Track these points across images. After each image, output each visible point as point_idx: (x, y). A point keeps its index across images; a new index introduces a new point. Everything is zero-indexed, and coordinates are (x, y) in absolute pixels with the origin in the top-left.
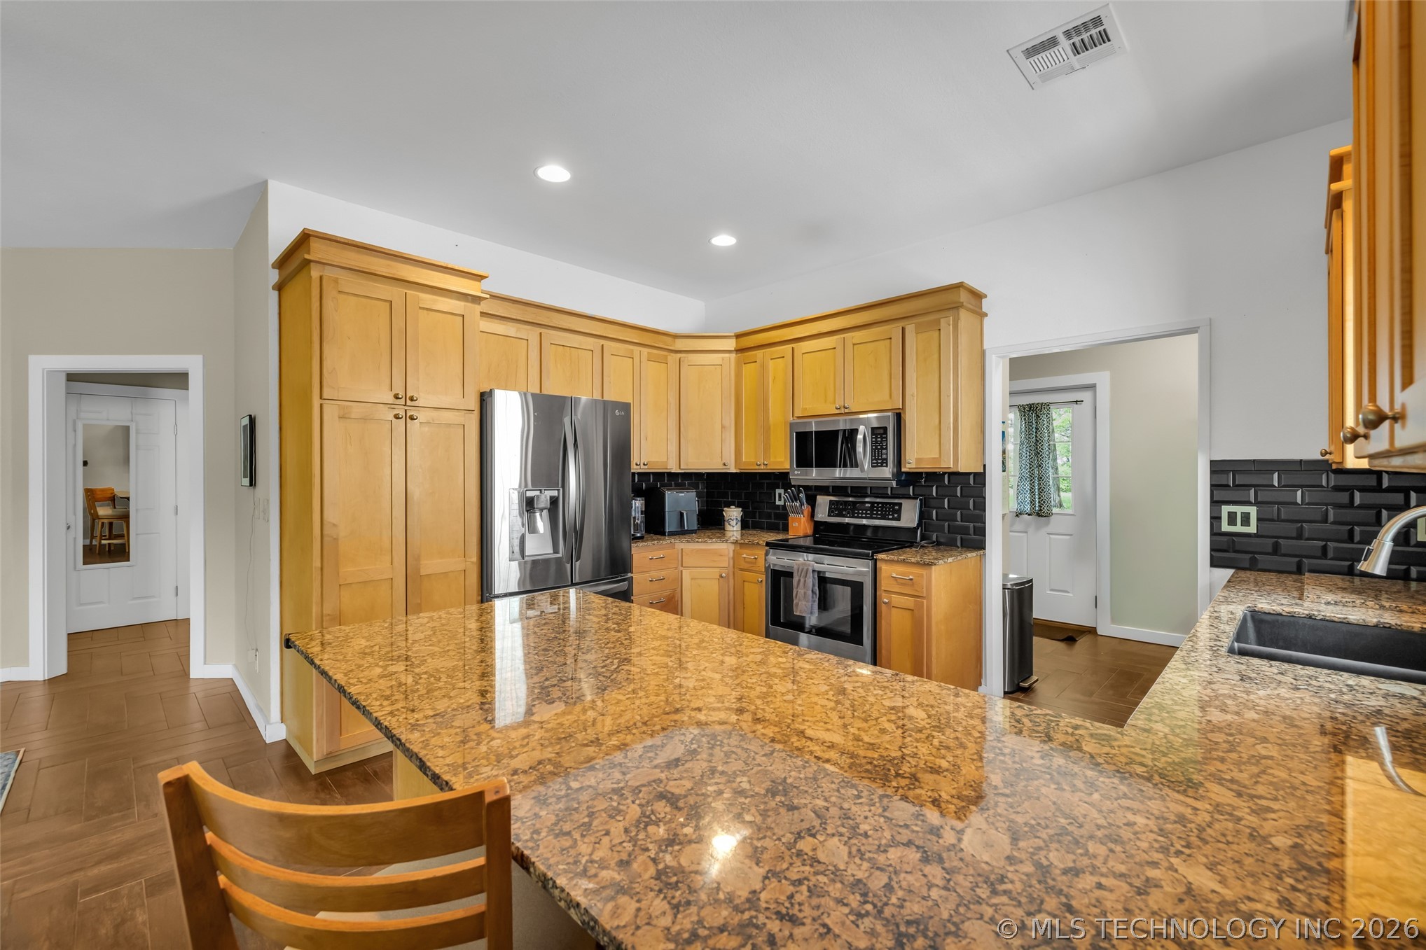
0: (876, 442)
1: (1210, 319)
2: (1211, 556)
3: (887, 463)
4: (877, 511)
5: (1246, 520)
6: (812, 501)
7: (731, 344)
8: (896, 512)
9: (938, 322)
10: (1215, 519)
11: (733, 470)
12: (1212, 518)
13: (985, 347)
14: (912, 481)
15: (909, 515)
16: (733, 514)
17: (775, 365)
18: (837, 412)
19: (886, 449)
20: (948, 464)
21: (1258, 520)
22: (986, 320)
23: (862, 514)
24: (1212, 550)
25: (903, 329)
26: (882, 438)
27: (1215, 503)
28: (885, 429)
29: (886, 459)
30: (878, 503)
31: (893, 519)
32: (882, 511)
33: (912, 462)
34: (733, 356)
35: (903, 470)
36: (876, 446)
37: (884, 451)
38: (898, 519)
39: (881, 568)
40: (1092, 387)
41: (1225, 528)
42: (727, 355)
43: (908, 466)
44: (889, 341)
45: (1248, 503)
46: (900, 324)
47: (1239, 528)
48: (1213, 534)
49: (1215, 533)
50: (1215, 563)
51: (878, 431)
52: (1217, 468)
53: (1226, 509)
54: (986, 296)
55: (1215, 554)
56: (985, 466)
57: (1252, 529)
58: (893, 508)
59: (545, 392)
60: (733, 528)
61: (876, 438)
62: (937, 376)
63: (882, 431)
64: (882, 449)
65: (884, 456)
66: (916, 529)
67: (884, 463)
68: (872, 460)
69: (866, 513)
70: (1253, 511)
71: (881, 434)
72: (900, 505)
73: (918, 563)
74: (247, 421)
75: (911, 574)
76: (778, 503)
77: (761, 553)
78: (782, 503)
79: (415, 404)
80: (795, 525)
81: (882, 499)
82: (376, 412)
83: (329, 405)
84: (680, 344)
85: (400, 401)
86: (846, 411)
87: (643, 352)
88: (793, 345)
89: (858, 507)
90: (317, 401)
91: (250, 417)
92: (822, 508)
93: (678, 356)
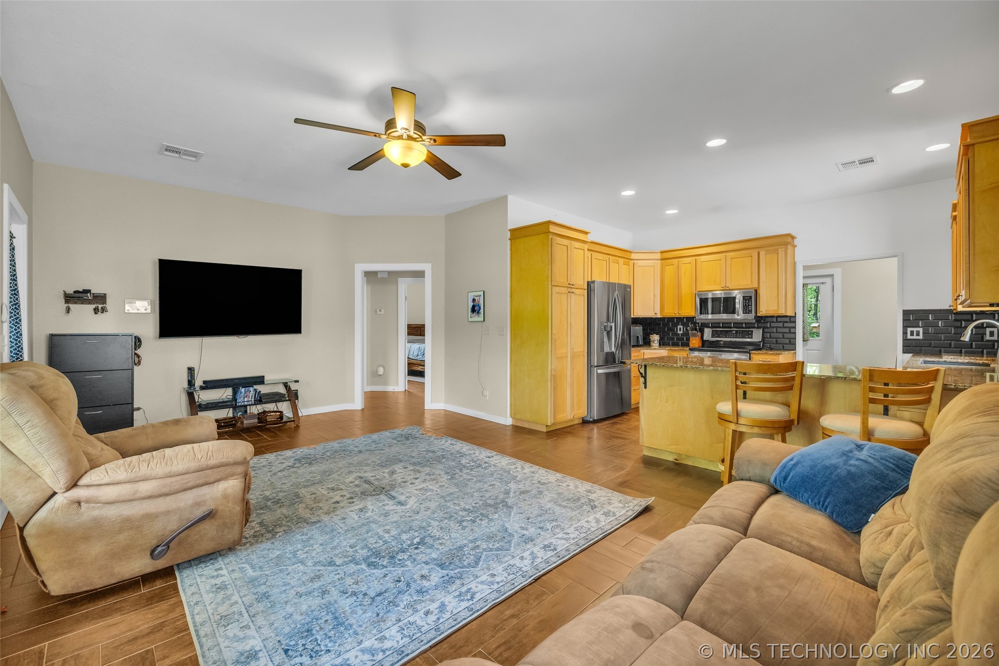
0: (746, 303)
1: (903, 253)
2: (903, 349)
3: (751, 312)
4: (740, 334)
5: (918, 334)
6: (702, 332)
7: (658, 256)
8: (750, 334)
9: (777, 250)
10: (905, 333)
11: (659, 316)
12: (903, 333)
13: (795, 261)
14: (761, 321)
15: (757, 336)
16: (655, 338)
17: (686, 266)
18: (724, 289)
19: (751, 305)
20: (782, 312)
21: (923, 333)
22: (796, 248)
23: (731, 336)
24: (903, 346)
25: (759, 253)
26: (749, 301)
27: (905, 327)
28: (751, 297)
29: (751, 310)
30: (740, 330)
31: (749, 338)
32: (742, 334)
33: (763, 310)
34: (660, 261)
35: (758, 315)
36: (746, 305)
37: (750, 307)
38: (752, 338)
39: (753, 357)
40: (832, 276)
41: (909, 337)
42: (656, 261)
43: (761, 313)
44: (751, 257)
45: (918, 327)
46: (757, 250)
47: (915, 337)
48: (904, 340)
49: (905, 340)
50: (904, 352)
51: (746, 298)
52: (906, 313)
53: (909, 330)
54: (796, 238)
55: (905, 348)
56: (795, 313)
57: (921, 337)
58: (748, 333)
59: (610, 281)
60: (655, 344)
61: (746, 300)
62: (776, 273)
63: (749, 298)
64: (749, 305)
65: (750, 309)
66: (761, 342)
67: (750, 312)
68: (743, 310)
69: (733, 336)
70: (921, 330)
71: (748, 299)
72: (752, 331)
74: (482, 293)
75: (769, 358)
76: (679, 332)
77: (685, 353)
78: (681, 332)
79: (573, 286)
80: (695, 342)
81: (744, 329)
82: (564, 290)
83: (554, 288)
84: (633, 256)
85: (570, 286)
86: (727, 288)
87: (621, 261)
88: (696, 258)
89: (729, 333)
90: (550, 286)
91: (484, 291)
92: (708, 334)
93: (633, 262)
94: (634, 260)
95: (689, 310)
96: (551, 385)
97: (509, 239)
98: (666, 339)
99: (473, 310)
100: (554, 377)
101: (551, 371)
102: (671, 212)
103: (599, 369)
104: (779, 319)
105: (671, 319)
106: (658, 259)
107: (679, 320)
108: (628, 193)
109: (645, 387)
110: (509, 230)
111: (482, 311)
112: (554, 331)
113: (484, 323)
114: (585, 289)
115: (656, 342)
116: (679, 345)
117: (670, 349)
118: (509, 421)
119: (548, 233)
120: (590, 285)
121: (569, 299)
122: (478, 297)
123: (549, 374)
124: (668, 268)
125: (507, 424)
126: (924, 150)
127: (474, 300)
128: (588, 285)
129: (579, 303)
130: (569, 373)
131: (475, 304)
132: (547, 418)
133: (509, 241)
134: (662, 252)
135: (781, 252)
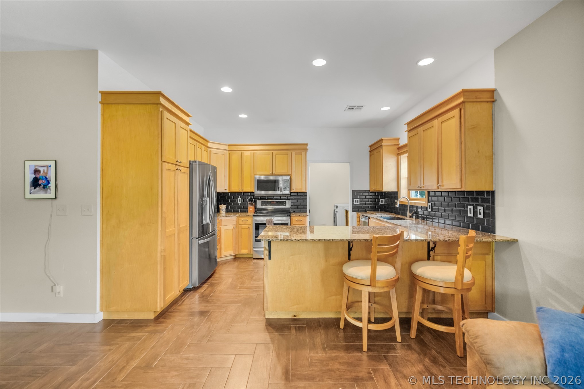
1: (352, 161)
4: (278, 203)
6: (255, 202)
7: (227, 148)
8: (284, 203)
9: (301, 152)
10: (353, 201)
11: (227, 191)
14: (294, 195)
15: (288, 204)
16: (223, 207)
17: (247, 158)
18: (271, 174)
20: (304, 190)
21: (360, 202)
23: (274, 205)
24: (353, 208)
25: (291, 153)
27: (353, 199)
30: (278, 201)
31: (283, 206)
32: (280, 204)
34: (228, 151)
35: (291, 192)
38: (285, 206)
39: (292, 218)
41: (355, 204)
42: (225, 151)
43: (293, 190)
44: (287, 156)
45: (358, 198)
46: (291, 151)
47: (357, 204)
48: (353, 205)
50: (353, 211)
52: (354, 191)
53: (355, 200)
54: (308, 146)
56: (307, 190)
57: (359, 204)
58: (283, 203)
60: (223, 212)
62: (301, 167)
63: (286, 180)
66: (290, 208)
69: (275, 205)
70: (359, 200)
72: (286, 201)
73: (303, 216)
74: (53, 164)
75: (301, 219)
76: (239, 203)
77: (249, 218)
78: (241, 203)
79: (180, 164)
80: (251, 209)
81: (281, 200)
82: (173, 167)
83: (164, 163)
84: (210, 145)
85: (177, 163)
86: (273, 174)
87: (203, 147)
88: (254, 152)
89: (272, 203)
90: (160, 162)
91: (56, 161)
92: (259, 204)
93: (210, 149)
94: (210, 148)
95: (249, 187)
96: (161, 267)
97: (100, 102)
98: (229, 208)
99: (35, 183)
100: (164, 258)
101: (161, 252)
102: (243, 116)
103: (200, 240)
104: (299, 194)
105: (233, 194)
106: (227, 150)
107: (239, 194)
108: (226, 89)
109: (270, 259)
110: (101, 92)
111: (52, 185)
112: (164, 209)
113: (55, 202)
114: (187, 168)
115: (224, 210)
116: (239, 212)
117: (239, 216)
118: (98, 317)
119: (157, 104)
120: (191, 164)
121: (176, 176)
122: (45, 169)
123: (159, 255)
124: (234, 157)
125: (97, 322)
126: (380, 109)
127: (36, 171)
128: (190, 164)
129: (183, 179)
130: (176, 250)
131: (38, 176)
132: (157, 303)
133: (99, 106)
134: (229, 145)
135: (303, 153)
